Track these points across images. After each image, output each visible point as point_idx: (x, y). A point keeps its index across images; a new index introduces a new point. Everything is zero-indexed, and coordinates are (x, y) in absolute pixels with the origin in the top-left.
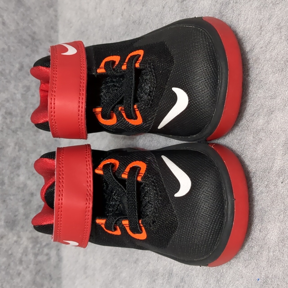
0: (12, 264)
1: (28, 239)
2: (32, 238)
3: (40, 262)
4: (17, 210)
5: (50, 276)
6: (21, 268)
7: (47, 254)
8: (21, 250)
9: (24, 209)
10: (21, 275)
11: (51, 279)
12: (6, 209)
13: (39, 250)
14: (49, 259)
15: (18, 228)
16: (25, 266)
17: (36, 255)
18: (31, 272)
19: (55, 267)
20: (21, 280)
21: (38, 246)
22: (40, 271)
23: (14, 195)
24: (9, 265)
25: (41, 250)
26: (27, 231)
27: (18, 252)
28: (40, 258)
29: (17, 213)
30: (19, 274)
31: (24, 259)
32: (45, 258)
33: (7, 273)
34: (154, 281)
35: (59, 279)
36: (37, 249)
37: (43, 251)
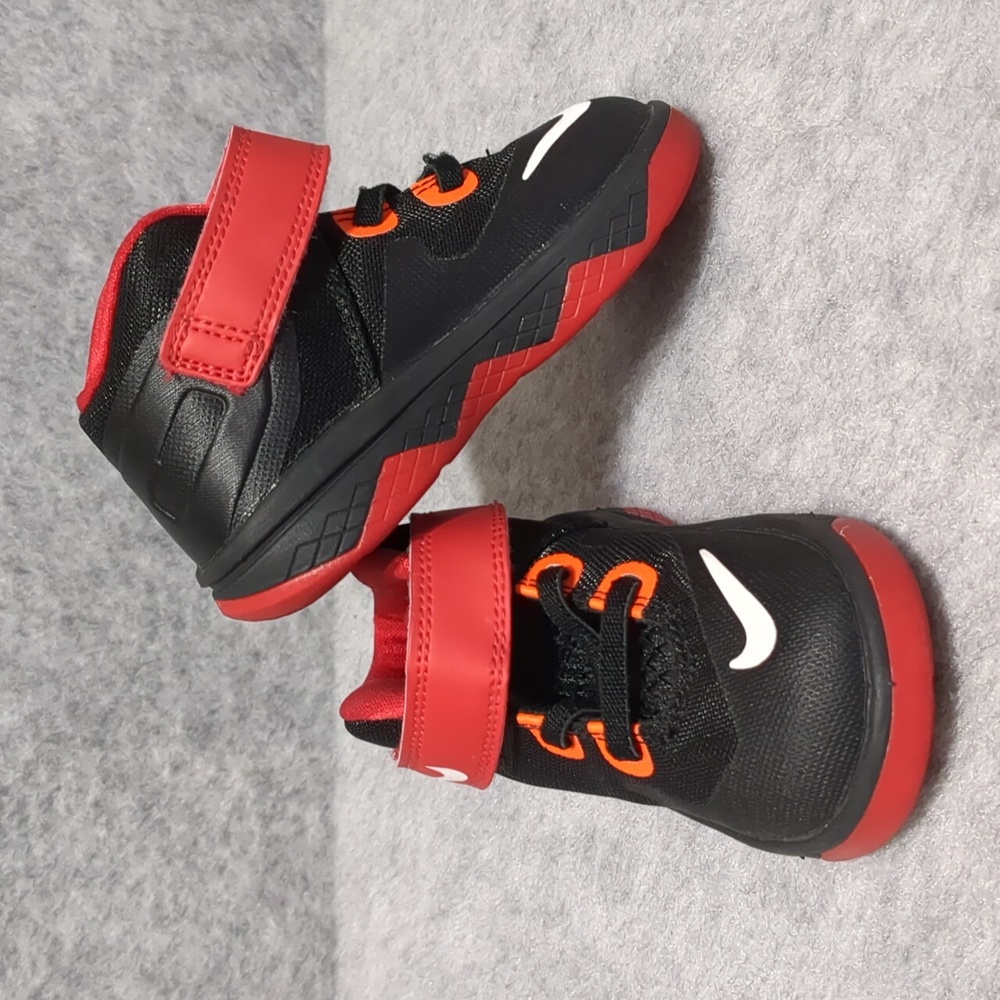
0: (203, 841)
1: (247, 774)
2: (256, 771)
3: (277, 839)
4: (218, 698)
5: (305, 878)
6: (226, 854)
7: (296, 819)
8: (225, 806)
9: (236, 695)
10: (225, 874)
11: (306, 888)
12: (186, 692)
13: (274, 806)
14: (301, 832)
15: (220, 744)
16: (236, 848)
17: (266, 819)
18: (252, 864)
19: (316, 855)
20: (227, 887)
21: (273, 794)
22: (276, 863)
23: (208, 656)
24: (195, 843)
25: (279, 808)
26: (241, 752)
27: (219, 809)
28: (276, 827)
29: (216, 706)
30: (221, 869)
31: (235, 827)
32: (292, 829)
33: (191, 865)
34: (553, 859)
35: (328, 887)
36: (270, 803)
37: (285, 808)
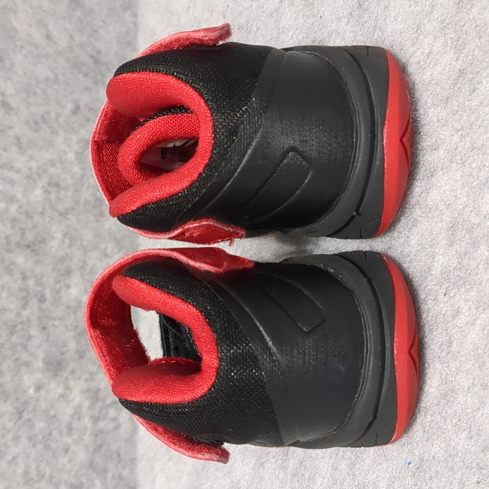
0: (55, 433)
1: (83, 392)
2: (89, 390)
3: (102, 431)
4: (65, 345)
5: (119, 455)
6: (70, 440)
7: (114, 419)
8: (70, 411)
9: (77, 343)
10: (70, 452)
11: (120, 462)
12: (46, 341)
13: (100, 411)
14: (117, 427)
15: (65, 374)
16: (76, 437)
17: (95, 420)
18: (86, 447)
19: (126, 441)
20: (70, 460)
21: (100, 404)
22: (101, 446)
23: (60, 319)
24: (50, 434)
25: (103, 412)
26: (80, 379)
27: (65, 413)
28: (101, 425)
29: (64, 349)
30: (67, 450)
31: (75, 424)
32: (111, 426)
33: (47, 447)
35: (133, 461)
36: (98, 410)
37: (107, 412)
